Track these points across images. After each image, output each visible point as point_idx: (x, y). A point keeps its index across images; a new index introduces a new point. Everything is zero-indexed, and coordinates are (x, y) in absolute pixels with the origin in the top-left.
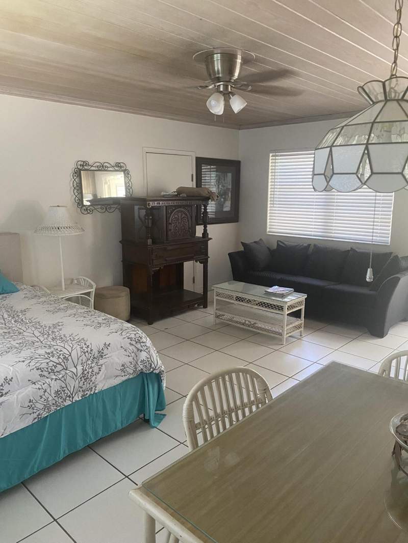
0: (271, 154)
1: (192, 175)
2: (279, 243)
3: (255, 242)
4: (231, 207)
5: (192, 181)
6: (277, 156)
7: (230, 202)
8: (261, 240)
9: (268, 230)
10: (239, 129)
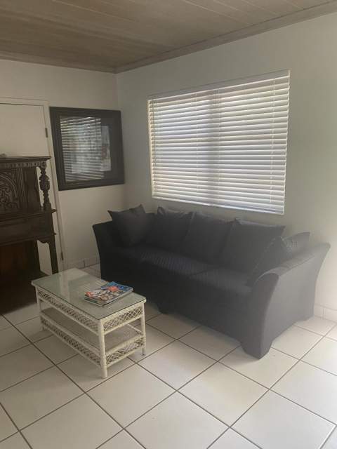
0: (149, 101)
1: (46, 129)
2: (160, 211)
3: (131, 209)
4: (112, 167)
5: (47, 136)
6: (155, 102)
7: (110, 161)
8: (141, 206)
9: (153, 193)
10: (115, 72)
